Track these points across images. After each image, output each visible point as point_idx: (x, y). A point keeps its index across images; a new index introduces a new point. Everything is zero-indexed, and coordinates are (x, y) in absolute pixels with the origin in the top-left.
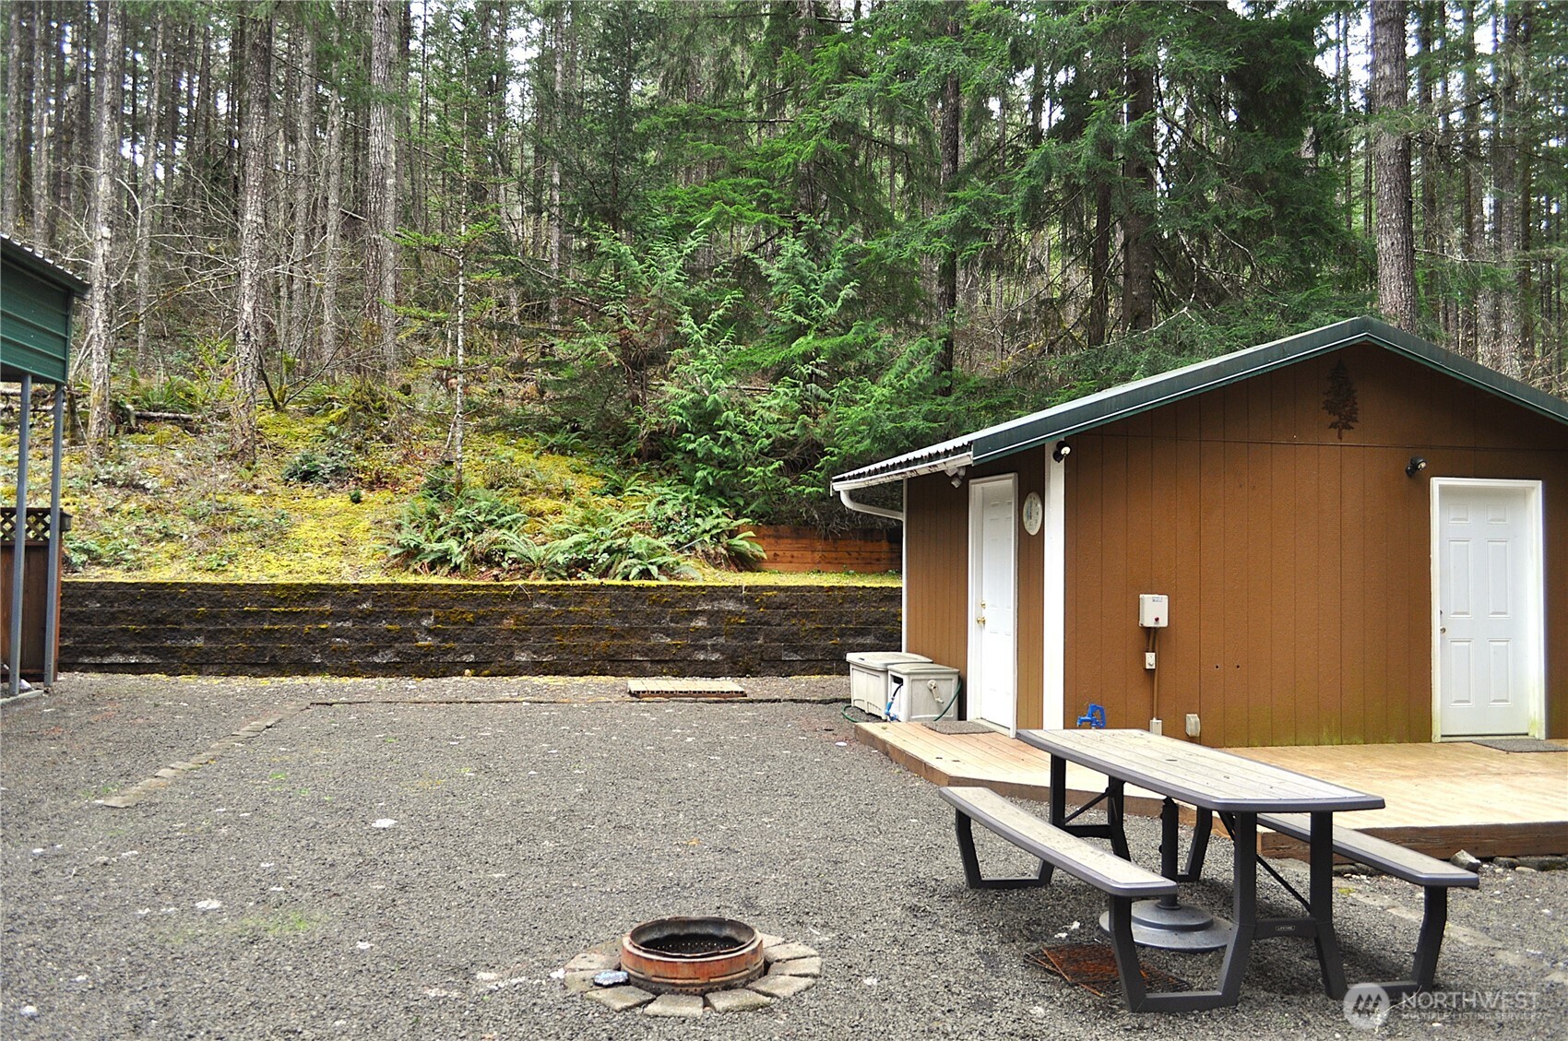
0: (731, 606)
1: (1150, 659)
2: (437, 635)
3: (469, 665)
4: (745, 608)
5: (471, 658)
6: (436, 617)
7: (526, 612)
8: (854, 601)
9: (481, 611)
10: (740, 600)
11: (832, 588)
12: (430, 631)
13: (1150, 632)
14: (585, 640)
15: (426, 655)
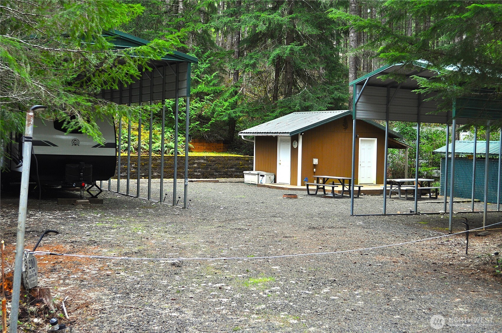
0: (202, 161)
1: (315, 170)
2: (135, 169)
3: (143, 176)
4: (205, 162)
5: (143, 174)
6: (135, 164)
7: (156, 163)
8: (230, 160)
9: (146, 163)
10: (205, 160)
11: (225, 157)
12: (134, 168)
13: (314, 165)
14: (170, 170)
15: (133, 174)
